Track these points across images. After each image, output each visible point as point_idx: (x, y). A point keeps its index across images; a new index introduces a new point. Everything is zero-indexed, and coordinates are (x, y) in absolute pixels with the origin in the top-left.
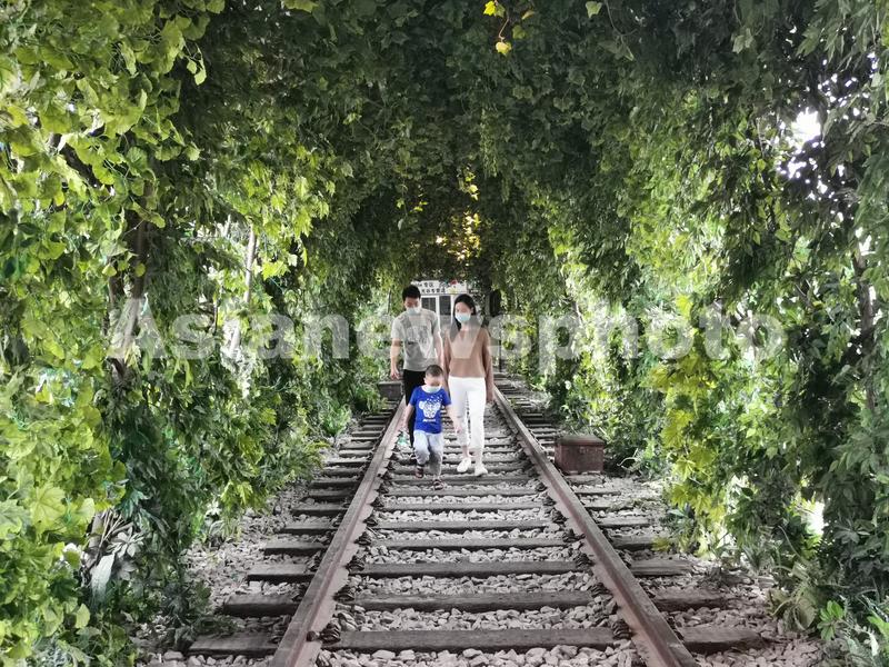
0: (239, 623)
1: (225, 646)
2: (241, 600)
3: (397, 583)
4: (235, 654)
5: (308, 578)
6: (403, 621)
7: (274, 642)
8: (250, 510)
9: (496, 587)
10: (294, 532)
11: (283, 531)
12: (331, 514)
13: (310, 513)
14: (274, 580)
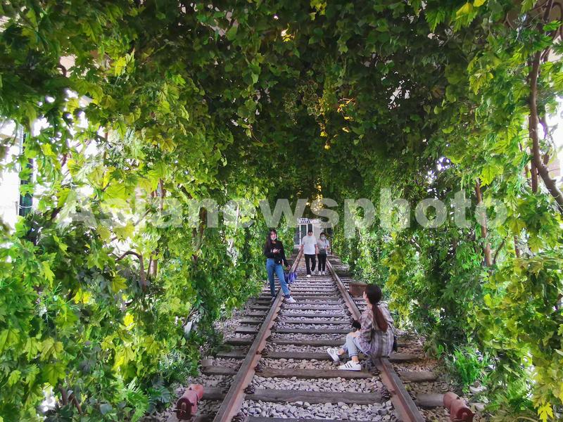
0: (233, 348)
1: (228, 355)
2: (233, 340)
3: (288, 335)
4: (232, 358)
5: (257, 333)
6: (290, 349)
7: (245, 354)
8: (236, 308)
9: (324, 338)
10: (252, 316)
11: (248, 315)
12: (265, 310)
13: (257, 309)
14: (244, 333)
